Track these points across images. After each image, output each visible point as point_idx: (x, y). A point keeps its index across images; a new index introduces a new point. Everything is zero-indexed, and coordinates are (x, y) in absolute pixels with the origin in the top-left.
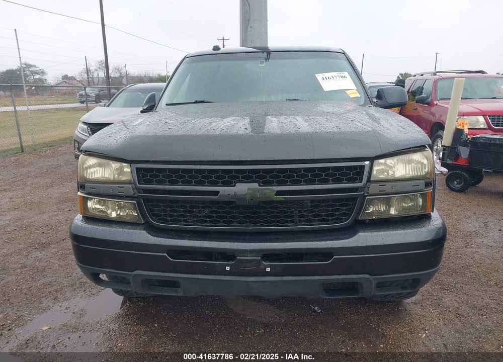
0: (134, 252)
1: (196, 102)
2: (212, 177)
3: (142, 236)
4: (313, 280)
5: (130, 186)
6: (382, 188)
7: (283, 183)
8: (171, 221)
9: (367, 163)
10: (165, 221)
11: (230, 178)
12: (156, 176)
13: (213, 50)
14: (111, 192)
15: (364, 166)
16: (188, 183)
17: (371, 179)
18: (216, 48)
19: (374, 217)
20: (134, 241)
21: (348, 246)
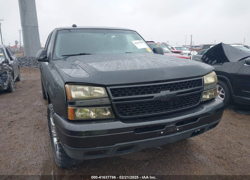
0: (117, 134)
2: (148, 90)
3: (119, 125)
5: (107, 99)
6: (207, 88)
8: (129, 115)
9: (202, 77)
10: (125, 115)
11: (157, 89)
12: (120, 92)
14: (95, 104)
15: (201, 79)
16: (137, 94)
17: (204, 84)
20: (117, 128)
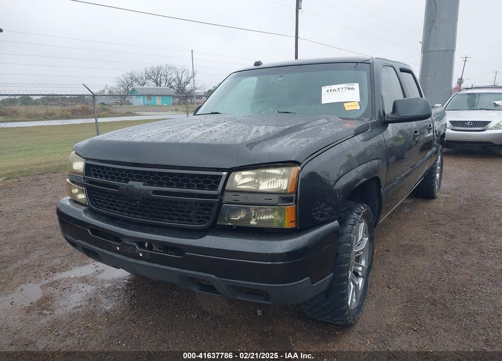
1: (212, 113)
4: (172, 271)
6: (237, 198)
7: (161, 184)
9: (225, 173)
13: (254, 65)
15: (221, 176)
17: (226, 189)
18: (258, 64)
19: (230, 224)
21: (193, 244)
